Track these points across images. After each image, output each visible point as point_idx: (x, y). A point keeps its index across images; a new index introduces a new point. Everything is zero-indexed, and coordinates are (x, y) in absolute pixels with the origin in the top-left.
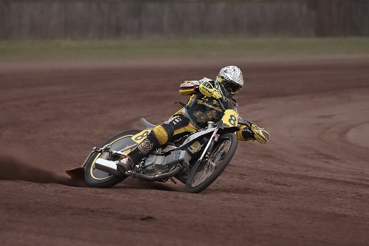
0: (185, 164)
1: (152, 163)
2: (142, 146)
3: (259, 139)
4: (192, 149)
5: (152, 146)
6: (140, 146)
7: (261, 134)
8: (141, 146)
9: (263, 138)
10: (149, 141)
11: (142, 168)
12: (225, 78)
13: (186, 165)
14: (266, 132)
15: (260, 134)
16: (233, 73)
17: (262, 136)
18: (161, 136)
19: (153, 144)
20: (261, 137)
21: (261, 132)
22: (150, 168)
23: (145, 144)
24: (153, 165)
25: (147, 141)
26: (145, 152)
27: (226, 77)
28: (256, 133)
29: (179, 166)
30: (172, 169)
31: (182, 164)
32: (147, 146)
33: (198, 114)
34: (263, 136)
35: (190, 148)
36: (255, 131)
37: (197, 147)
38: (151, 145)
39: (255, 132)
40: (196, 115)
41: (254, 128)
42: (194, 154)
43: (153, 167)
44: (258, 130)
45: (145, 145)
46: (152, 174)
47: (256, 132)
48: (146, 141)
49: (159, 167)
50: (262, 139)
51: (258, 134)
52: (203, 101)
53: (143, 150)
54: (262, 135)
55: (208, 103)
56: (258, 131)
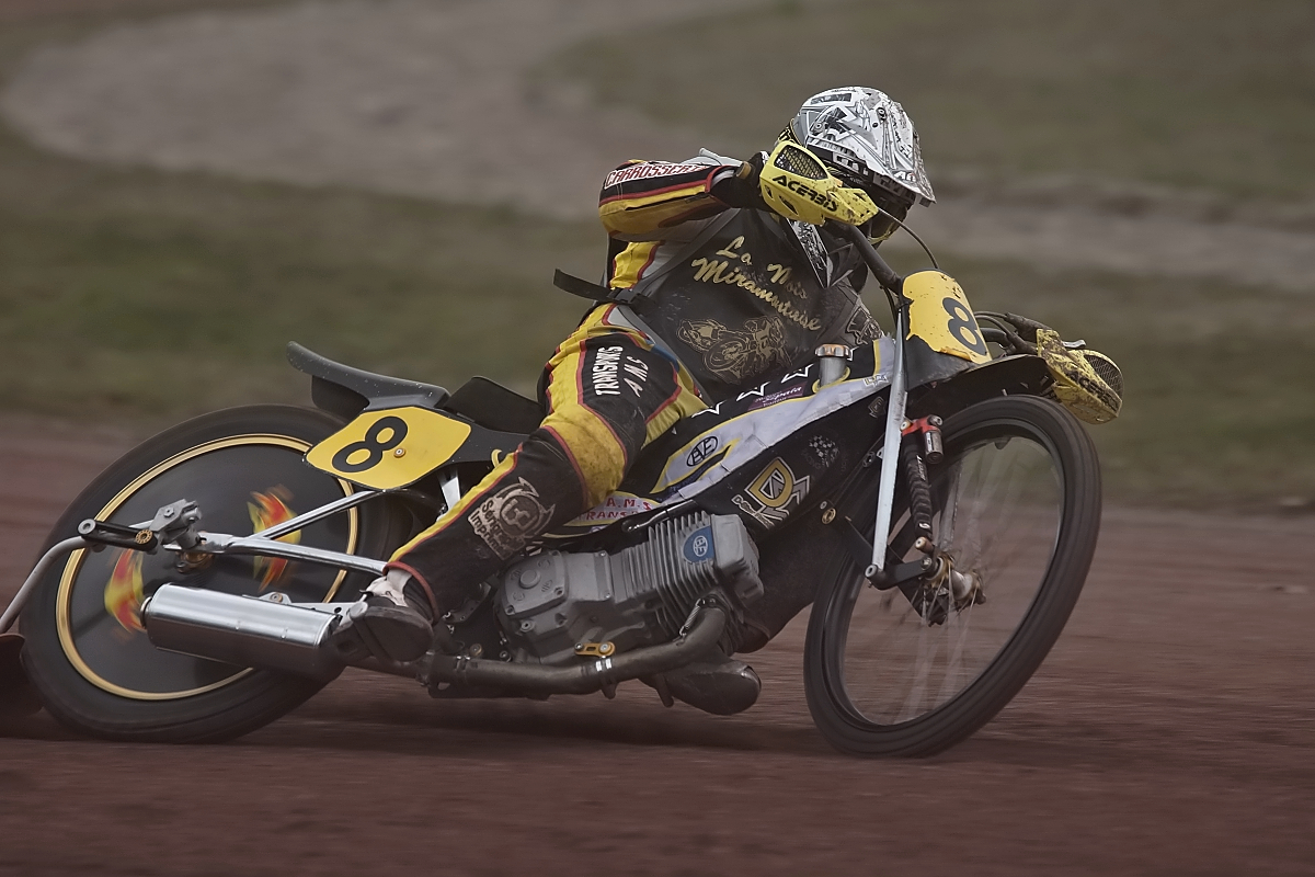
0: (746, 592)
1: (555, 596)
2: (496, 514)
3: (1079, 400)
4: (757, 506)
5: (546, 516)
6: (482, 515)
7: (1088, 371)
8: (489, 514)
9: (1101, 392)
10: (534, 492)
11: (456, 625)
12: (839, 159)
13: (748, 596)
14: (1105, 358)
15: (1084, 373)
16: (878, 133)
17: (1093, 383)
18: (602, 468)
19: (552, 509)
20: (1092, 386)
21: (1083, 361)
22: (542, 624)
23: (509, 506)
24: (559, 609)
25: (525, 488)
26: (505, 547)
27: (842, 154)
28: (1065, 370)
29: (719, 603)
30: (687, 624)
31: (730, 593)
32: (519, 520)
33: (706, 331)
34: (1098, 380)
35: (747, 497)
36: (1058, 360)
37: (781, 491)
38: (543, 511)
39: (1058, 369)
40: (698, 340)
41: (1049, 347)
42: (771, 527)
43: (560, 617)
44: (1068, 355)
45: (511, 513)
46: (547, 654)
47: (1062, 365)
48: (517, 492)
49: (595, 615)
50: (1095, 397)
51: (1074, 375)
52: (725, 264)
53: (496, 537)
54: (1094, 378)
55: (752, 279)
56: (1067, 359)
